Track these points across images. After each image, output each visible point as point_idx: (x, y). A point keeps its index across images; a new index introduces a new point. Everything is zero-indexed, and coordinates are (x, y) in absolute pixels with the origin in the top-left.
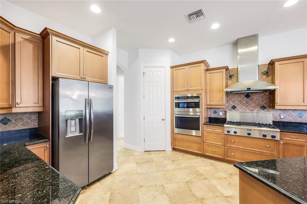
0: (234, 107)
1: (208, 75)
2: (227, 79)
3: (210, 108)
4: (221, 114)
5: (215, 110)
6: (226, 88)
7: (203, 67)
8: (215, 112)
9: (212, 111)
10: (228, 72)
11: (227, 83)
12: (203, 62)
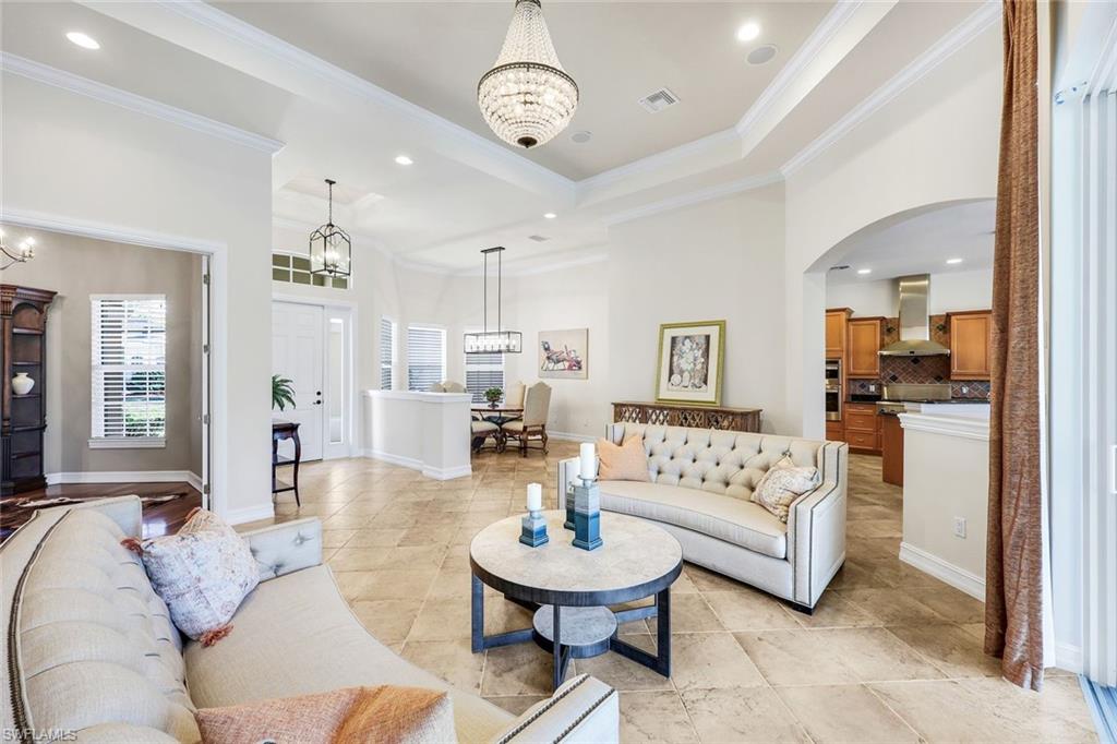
0: (894, 378)
1: (851, 327)
2: (882, 333)
3: (854, 380)
4: (872, 388)
5: (864, 382)
6: (881, 349)
7: (844, 316)
8: (863, 386)
9: (858, 384)
10: (884, 323)
11: (882, 340)
12: (844, 310)
